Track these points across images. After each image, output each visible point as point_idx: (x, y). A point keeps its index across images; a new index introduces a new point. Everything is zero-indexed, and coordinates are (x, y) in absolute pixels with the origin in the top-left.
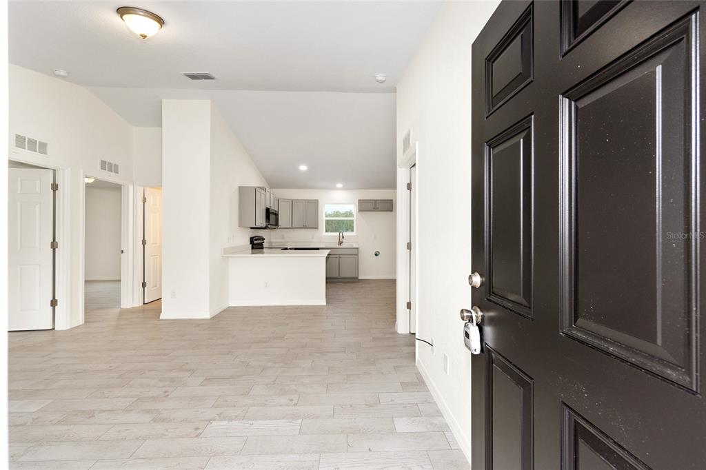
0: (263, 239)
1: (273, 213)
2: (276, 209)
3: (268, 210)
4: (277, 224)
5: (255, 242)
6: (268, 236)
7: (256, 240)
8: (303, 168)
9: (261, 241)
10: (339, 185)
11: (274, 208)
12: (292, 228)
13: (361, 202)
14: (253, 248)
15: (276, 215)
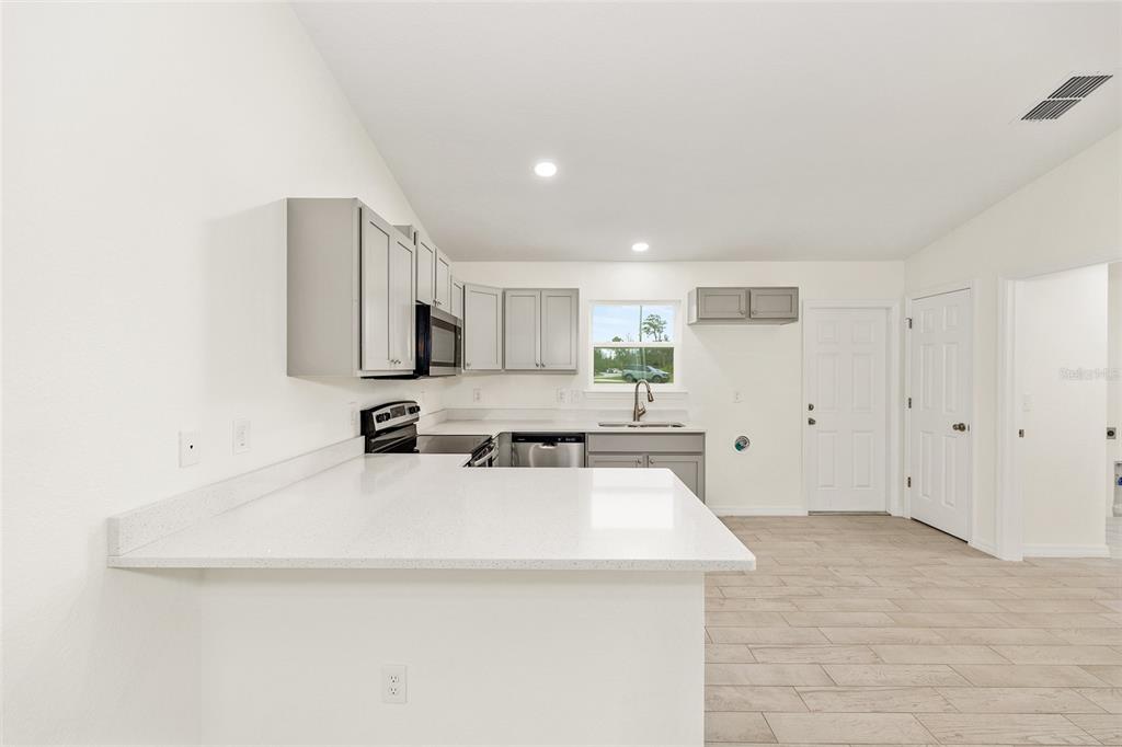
0: (415, 410)
1: (443, 325)
2: (457, 314)
3: (422, 312)
4: (456, 362)
5: (378, 426)
6: (432, 402)
7: (380, 419)
8: (546, 169)
9: (407, 418)
10: (640, 247)
11: (446, 306)
12: (506, 370)
13: (703, 294)
14: (368, 449)
15: (456, 330)
